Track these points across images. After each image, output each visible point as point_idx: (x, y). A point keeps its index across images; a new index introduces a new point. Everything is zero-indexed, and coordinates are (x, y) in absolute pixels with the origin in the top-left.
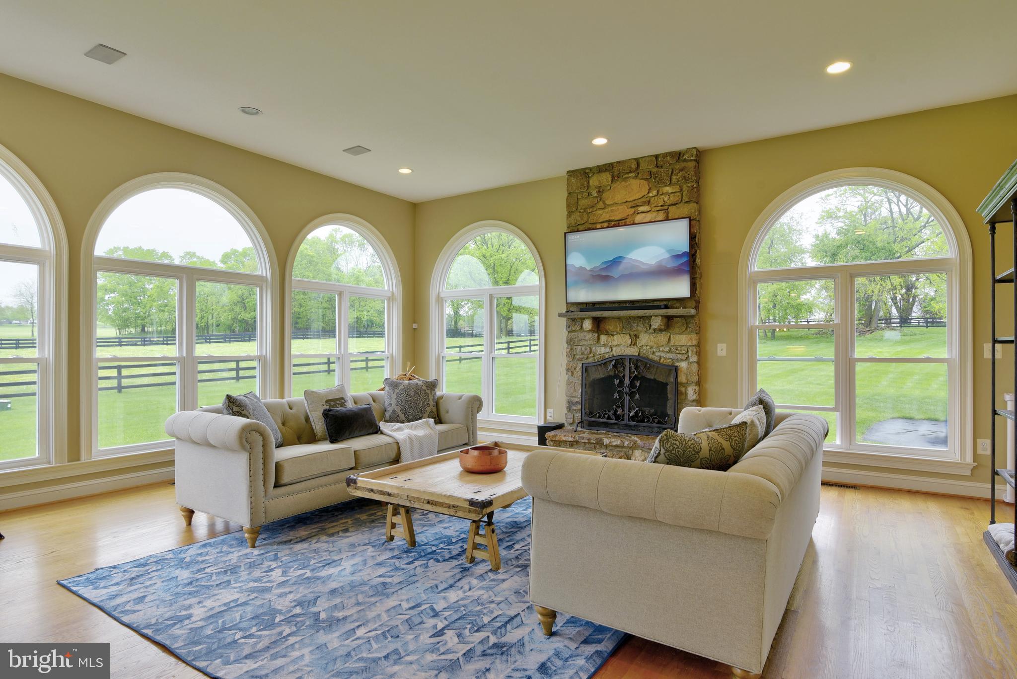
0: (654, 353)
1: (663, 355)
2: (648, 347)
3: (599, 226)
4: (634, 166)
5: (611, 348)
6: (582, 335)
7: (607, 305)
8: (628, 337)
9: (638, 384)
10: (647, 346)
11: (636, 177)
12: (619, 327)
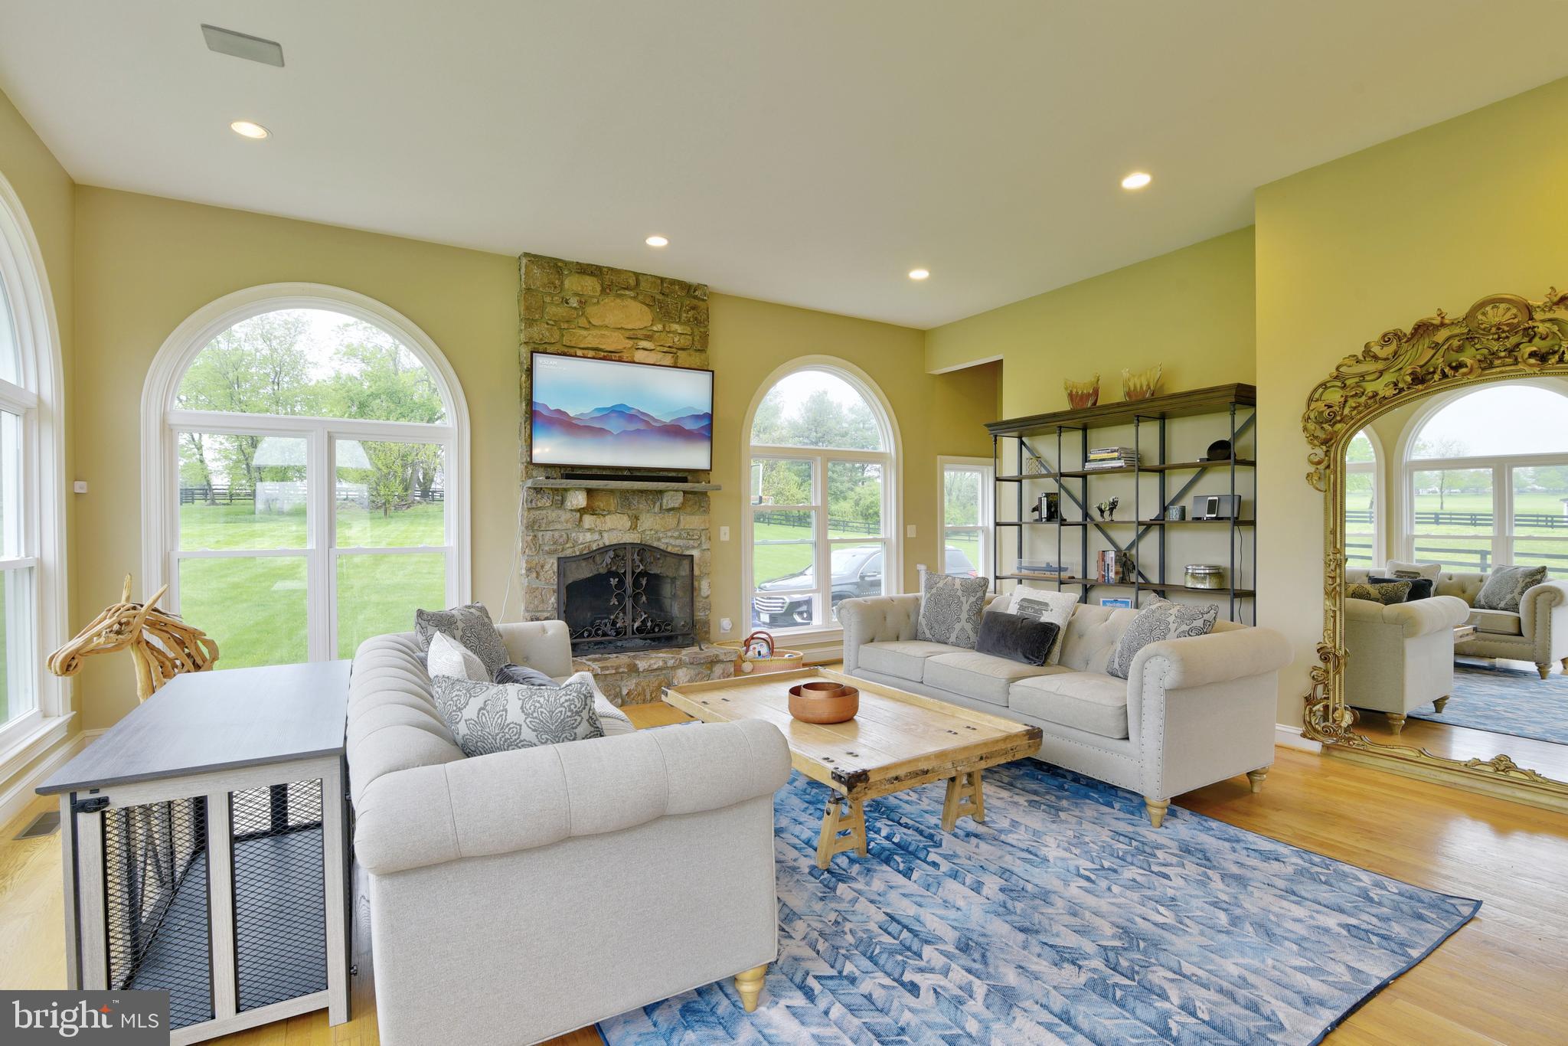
0: (659, 540)
1: (669, 542)
2: (653, 532)
3: (579, 353)
4: (632, 282)
5: (601, 533)
6: (554, 515)
7: (594, 472)
8: (626, 518)
9: (644, 582)
10: (651, 530)
11: (635, 298)
12: (613, 502)
